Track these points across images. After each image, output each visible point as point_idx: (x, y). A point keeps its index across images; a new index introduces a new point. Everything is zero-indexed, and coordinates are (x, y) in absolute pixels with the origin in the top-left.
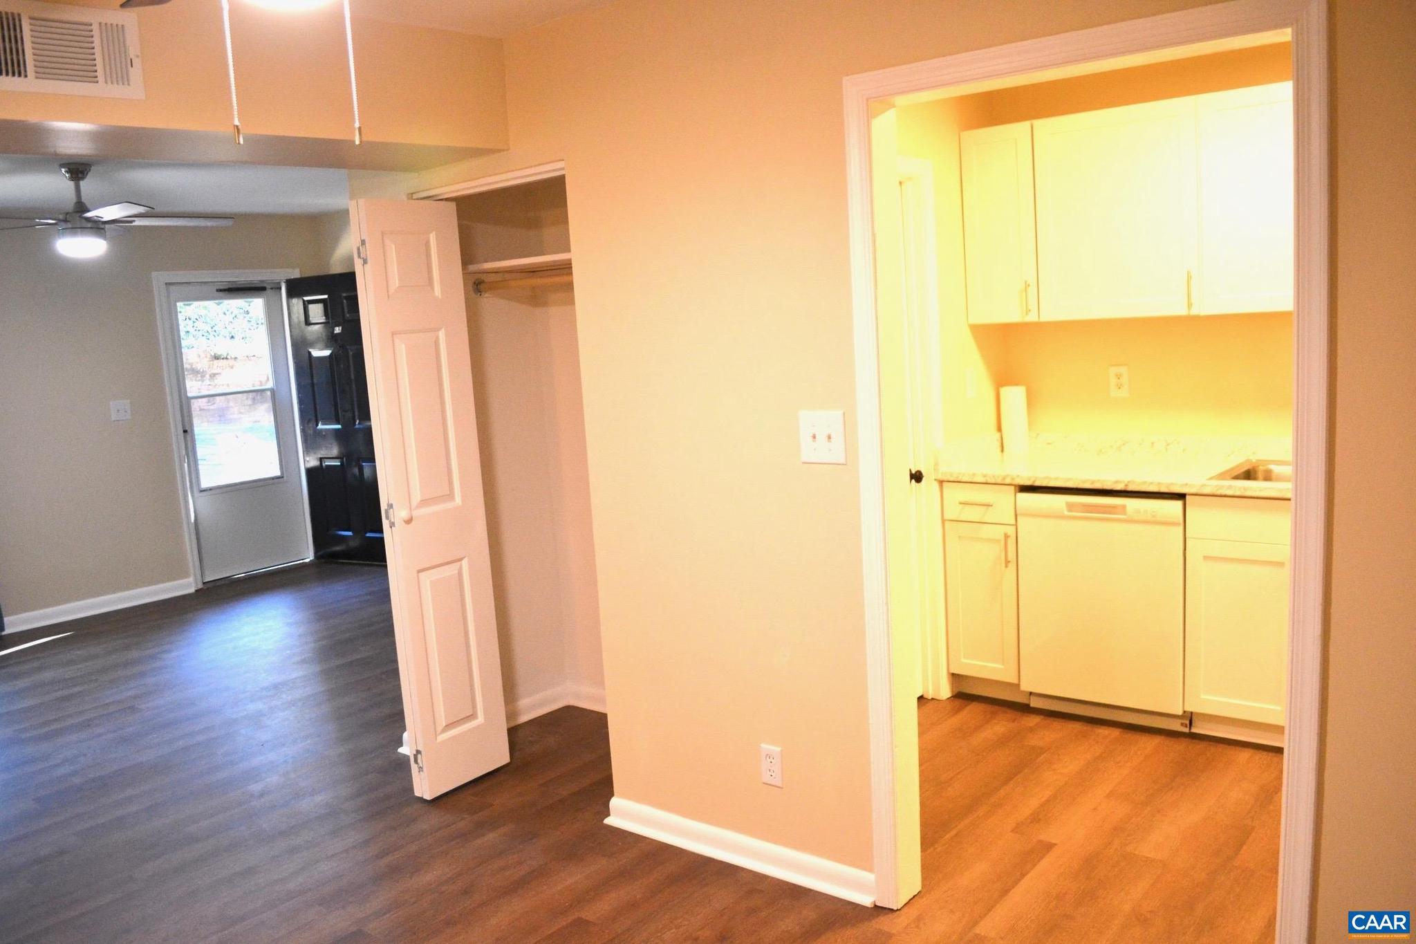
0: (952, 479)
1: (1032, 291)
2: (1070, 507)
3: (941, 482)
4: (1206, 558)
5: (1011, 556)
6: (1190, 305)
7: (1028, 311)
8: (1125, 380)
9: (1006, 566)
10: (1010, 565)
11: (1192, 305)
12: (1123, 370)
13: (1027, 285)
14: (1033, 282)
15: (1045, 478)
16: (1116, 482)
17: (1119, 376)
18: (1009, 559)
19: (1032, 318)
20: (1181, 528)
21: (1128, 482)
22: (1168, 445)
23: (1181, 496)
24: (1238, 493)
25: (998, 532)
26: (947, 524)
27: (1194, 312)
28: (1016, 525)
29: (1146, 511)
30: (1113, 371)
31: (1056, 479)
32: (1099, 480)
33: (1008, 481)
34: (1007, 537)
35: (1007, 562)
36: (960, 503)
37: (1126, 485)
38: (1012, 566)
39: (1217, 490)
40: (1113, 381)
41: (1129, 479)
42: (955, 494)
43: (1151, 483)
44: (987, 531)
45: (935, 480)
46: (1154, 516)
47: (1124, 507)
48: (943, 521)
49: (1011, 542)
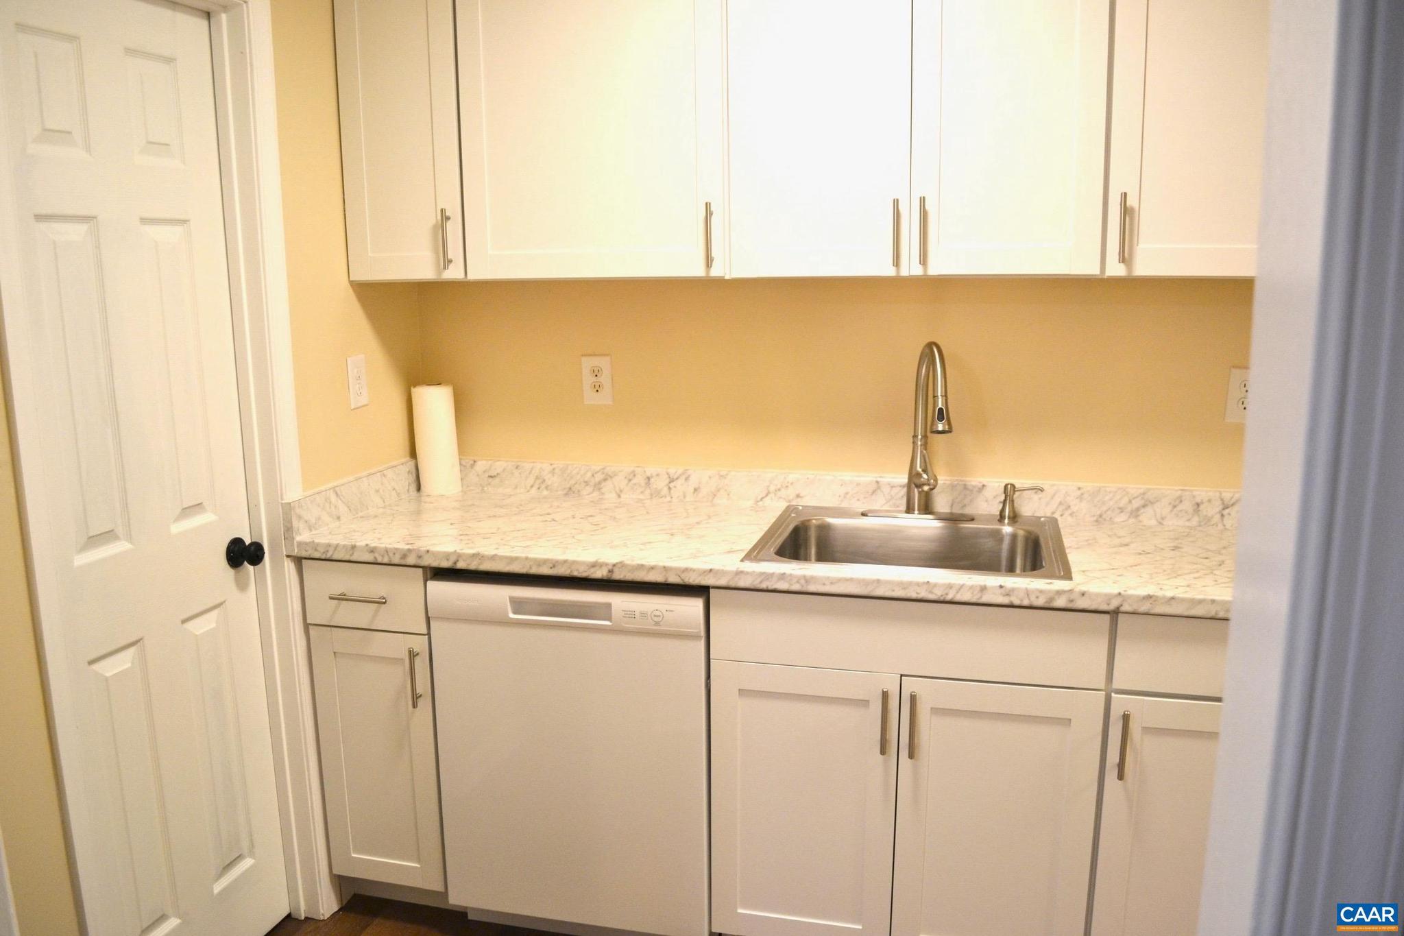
0: (317, 555)
1: (453, 228)
2: (518, 605)
3: (299, 561)
4: (743, 692)
5: (422, 686)
6: (709, 261)
7: (447, 262)
8: (605, 378)
9: (415, 706)
10: (420, 702)
11: (712, 261)
12: (603, 363)
13: (445, 218)
14: (454, 211)
15: (474, 556)
16: (594, 565)
17: (596, 373)
18: (419, 691)
19: (454, 273)
20: (702, 643)
21: (614, 565)
22: (672, 481)
23: (701, 591)
24: (796, 587)
25: (398, 647)
26: (313, 632)
27: (716, 272)
28: (429, 634)
29: (643, 615)
30: (588, 363)
31: (494, 557)
32: (565, 561)
33: (411, 560)
34: (412, 655)
35: (415, 698)
36: (331, 598)
37: (611, 571)
38: (424, 703)
39: (761, 582)
40: (588, 379)
41: (614, 561)
42: (324, 581)
43: (652, 568)
44: (381, 645)
45: (288, 556)
46: (657, 624)
47: (609, 606)
48: (307, 626)
49: (421, 665)
